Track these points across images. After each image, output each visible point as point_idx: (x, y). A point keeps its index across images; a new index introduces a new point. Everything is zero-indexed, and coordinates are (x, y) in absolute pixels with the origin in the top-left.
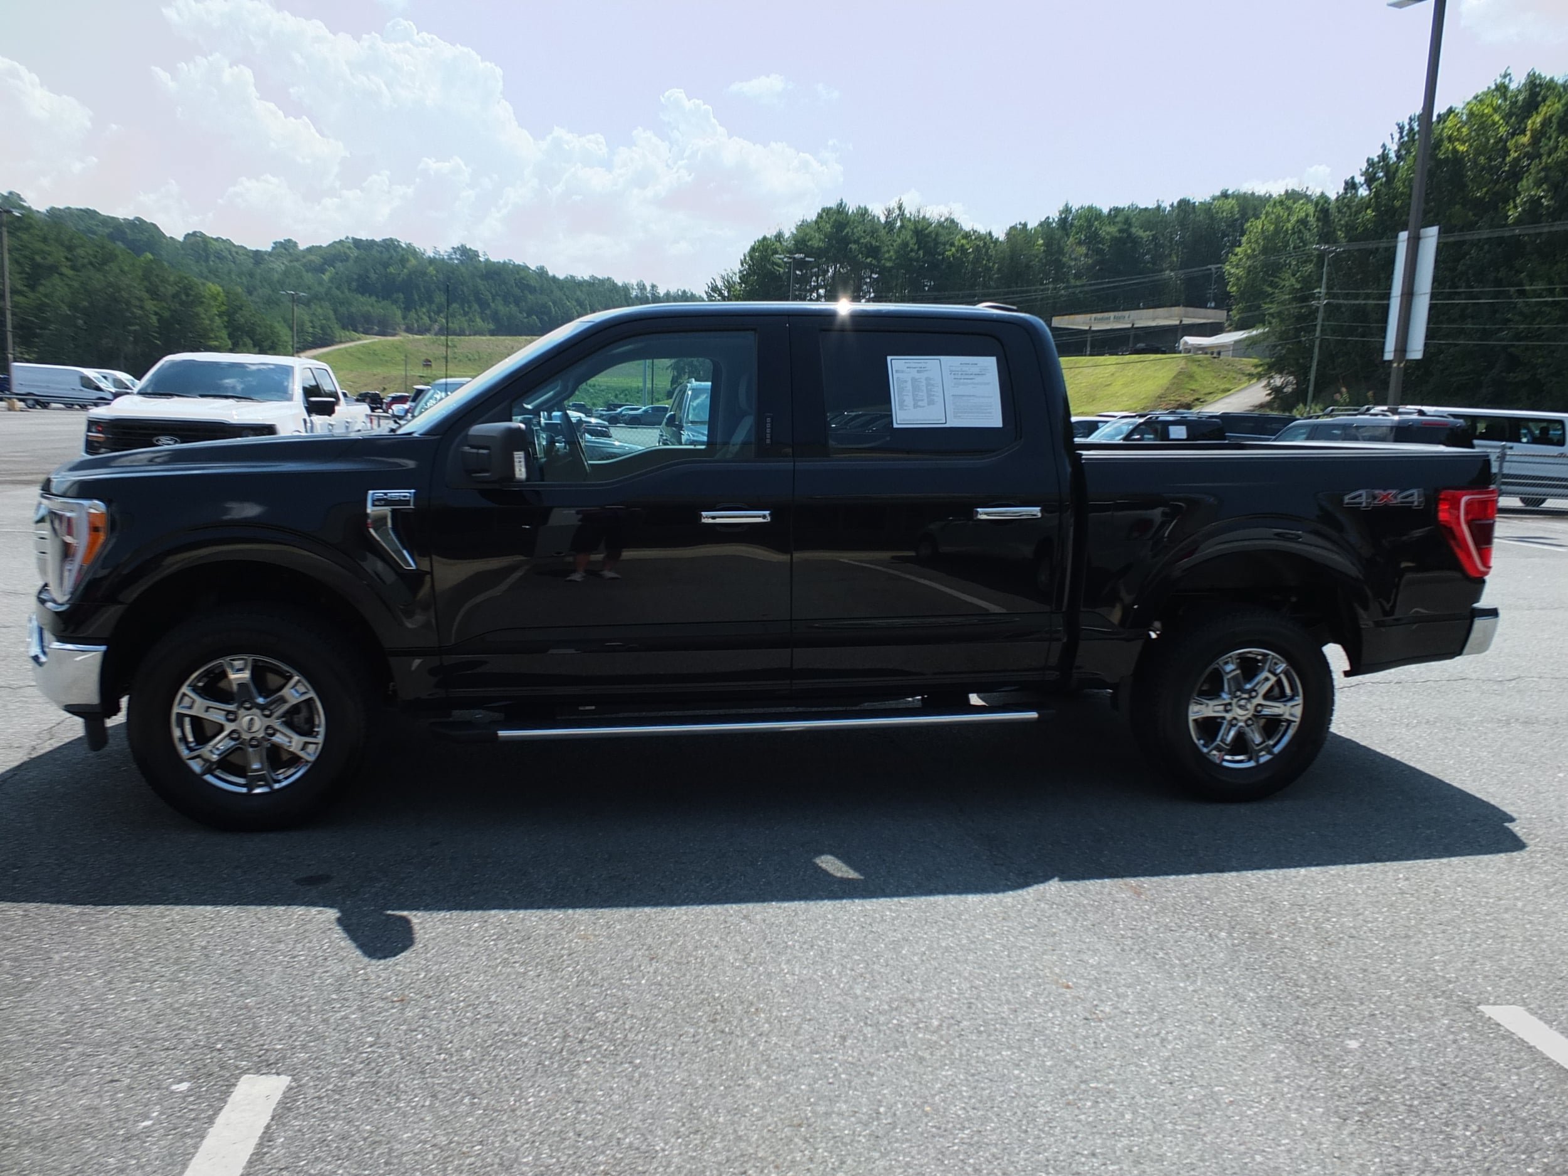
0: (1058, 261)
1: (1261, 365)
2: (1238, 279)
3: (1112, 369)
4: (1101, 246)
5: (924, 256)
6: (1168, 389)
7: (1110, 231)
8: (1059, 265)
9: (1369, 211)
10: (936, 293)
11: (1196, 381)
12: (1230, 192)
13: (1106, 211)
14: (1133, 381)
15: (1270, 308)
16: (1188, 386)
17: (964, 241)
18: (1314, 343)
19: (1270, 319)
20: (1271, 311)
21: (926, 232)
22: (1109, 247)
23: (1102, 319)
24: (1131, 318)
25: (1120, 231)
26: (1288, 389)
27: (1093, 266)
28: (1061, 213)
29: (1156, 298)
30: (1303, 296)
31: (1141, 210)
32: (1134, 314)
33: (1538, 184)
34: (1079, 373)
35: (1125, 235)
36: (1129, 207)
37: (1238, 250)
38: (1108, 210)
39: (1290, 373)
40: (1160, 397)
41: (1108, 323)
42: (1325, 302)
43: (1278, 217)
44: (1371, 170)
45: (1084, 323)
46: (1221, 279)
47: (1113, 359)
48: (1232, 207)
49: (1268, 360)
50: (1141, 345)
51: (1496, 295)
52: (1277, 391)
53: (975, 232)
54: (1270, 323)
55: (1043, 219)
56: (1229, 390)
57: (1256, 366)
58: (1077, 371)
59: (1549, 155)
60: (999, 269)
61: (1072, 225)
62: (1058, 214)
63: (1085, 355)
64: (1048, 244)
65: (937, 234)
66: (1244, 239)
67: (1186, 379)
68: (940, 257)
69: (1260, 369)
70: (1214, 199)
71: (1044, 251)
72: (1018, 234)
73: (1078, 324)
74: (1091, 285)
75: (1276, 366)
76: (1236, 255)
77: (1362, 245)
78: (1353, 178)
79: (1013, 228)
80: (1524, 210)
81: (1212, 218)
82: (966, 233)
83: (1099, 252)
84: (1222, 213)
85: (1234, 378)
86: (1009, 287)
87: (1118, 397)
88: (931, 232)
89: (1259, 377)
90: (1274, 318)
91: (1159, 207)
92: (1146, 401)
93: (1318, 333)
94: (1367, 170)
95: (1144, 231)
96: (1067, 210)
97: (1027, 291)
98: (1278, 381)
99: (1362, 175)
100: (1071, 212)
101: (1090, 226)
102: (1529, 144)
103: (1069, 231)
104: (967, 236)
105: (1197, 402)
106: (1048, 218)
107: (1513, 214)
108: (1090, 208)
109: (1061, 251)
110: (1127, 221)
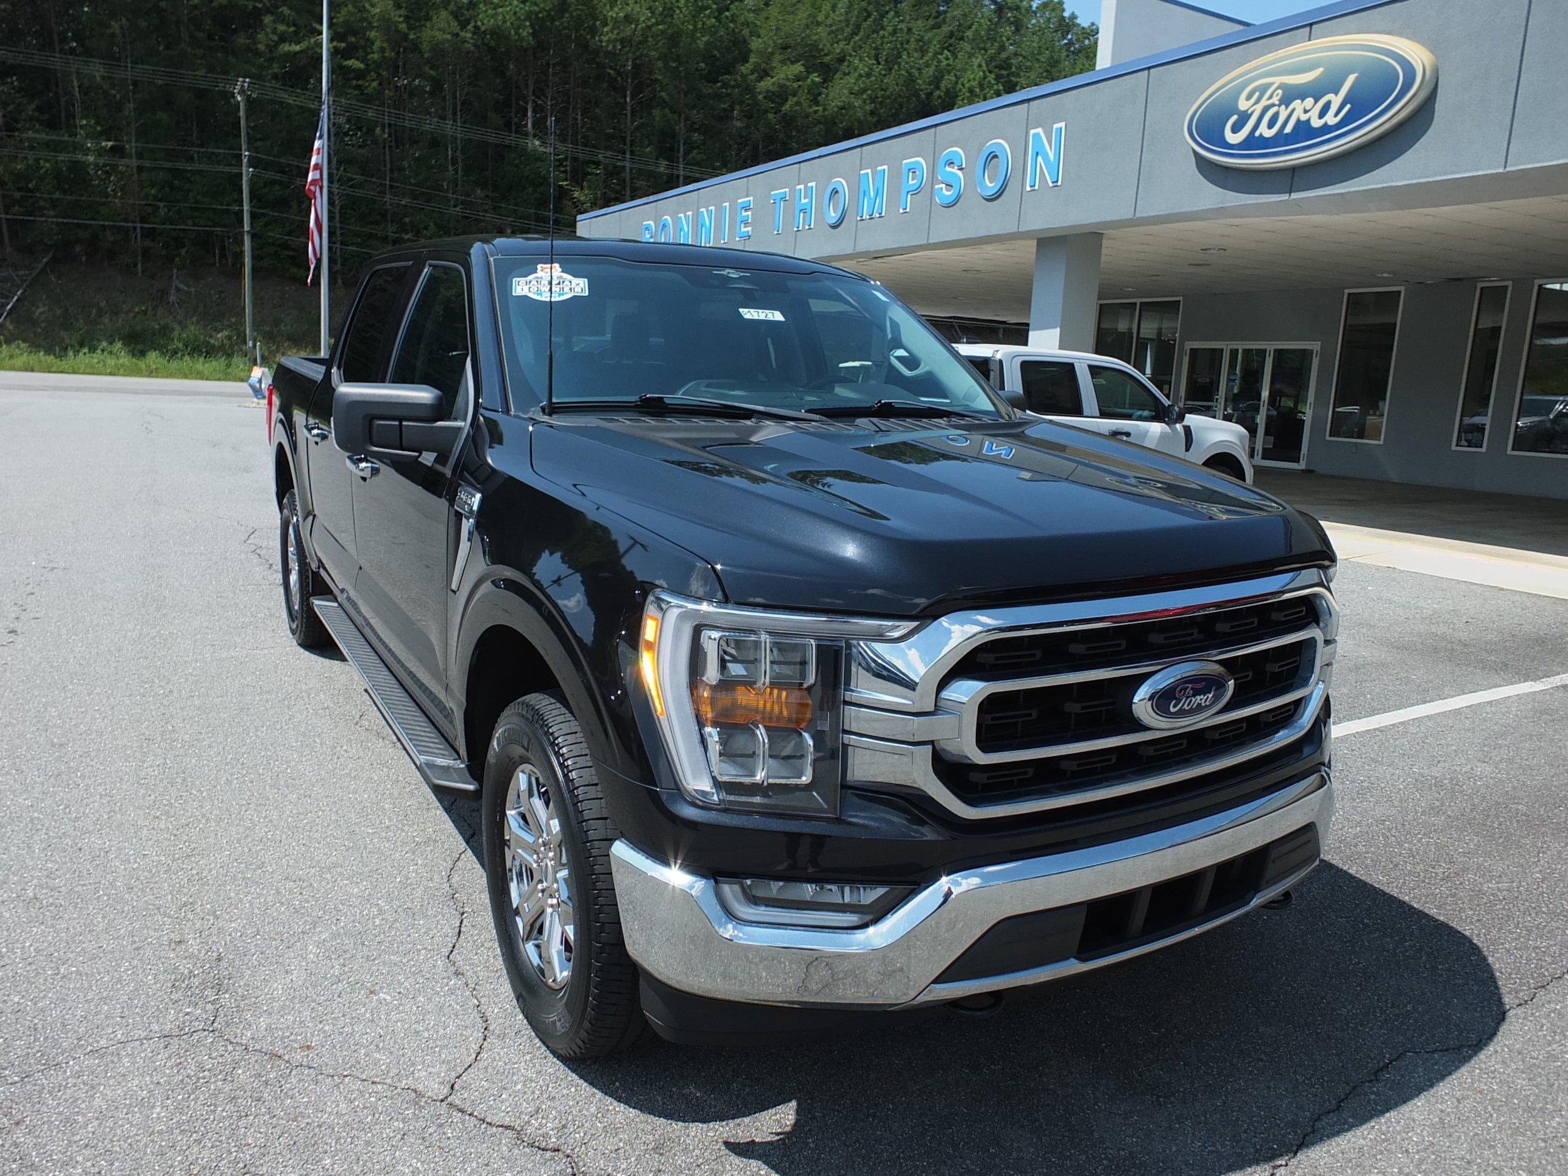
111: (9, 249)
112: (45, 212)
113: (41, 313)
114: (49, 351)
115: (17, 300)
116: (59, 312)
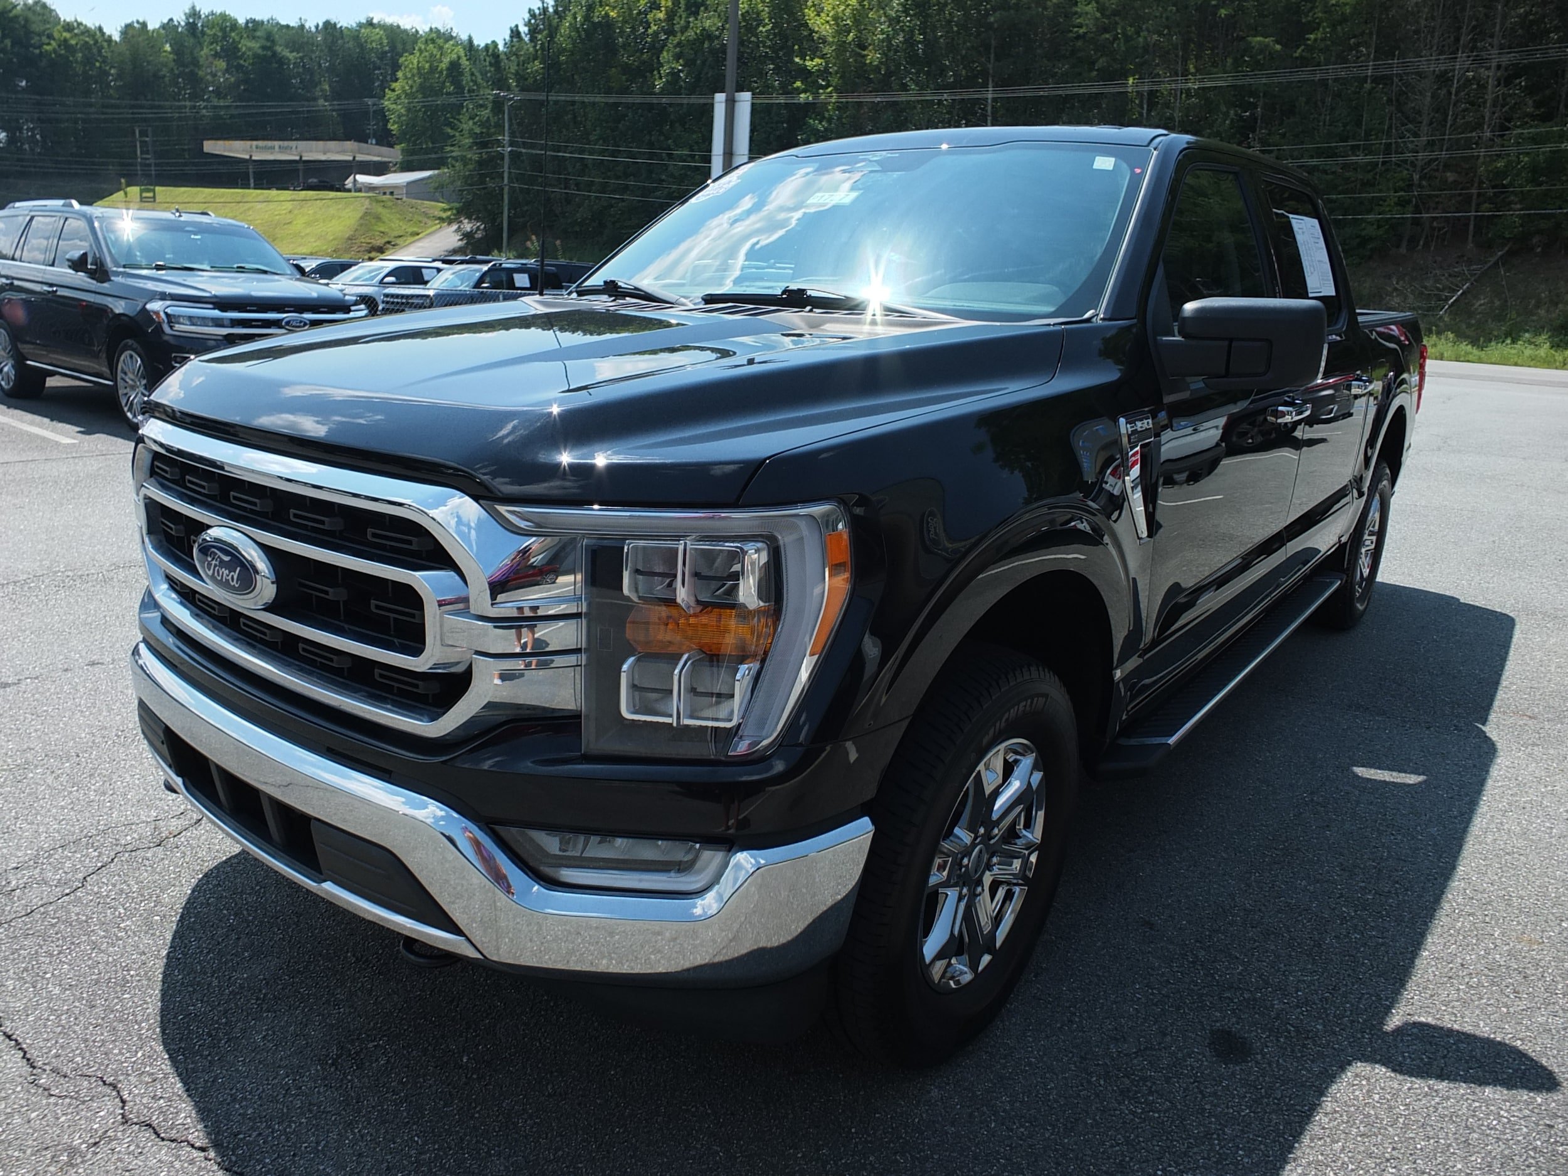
0: (193, 74)
1: (450, 209)
2: (399, 116)
3: (289, 205)
4: (242, 62)
5: (12, 46)
6: (356, 230)
7: (249, 46)
8: (194, 80)
9: (537, 63)
10: (38, 97)
11: (384, 222)
12: (375, 21)
13: (241, 21)
14: (317, 220)
15: (452, 151)
16: (376, 228)
17: (67, 35)
18: (503, 189)
19: (454, 162)
20: (454, 154)
21: (11, 15)
22: (253, 64)
23: (266, 148)
24: (299, 150)
25: (264, 48)
26: (479, 235)
27: (236, 85)
28: (188, 16)
29: (313, 129)
30: (482, 143)
31: (283, 26)
32: (302, 145)
33: (677, 57)
34: (249, 209)
35: (269, 53)
36: (268, 21)
37: (394, 85)
38: (244, 21)
39: (477, 219)
40: (349, 239)
41: (272, 153)
42: (509, 149)
43: (432, 55)
44: (533, 21)
45: (245, 151)
46: (382, 115)
47: (286, 194)
48: (381, 38)
49: (457, 205)
50: (313, 181)
51: (651, 156)
52: (467, 236)
53: (80, 24)
54: (453, 166)
55: (165, 21)
56: (418, 234)
57: (445, 210)
58: (247, 205)
59: (682, 33)
60: (119, 77)
61: (203, 33)
62: (184, 18)
63: (249, 188)
64: (178, 50)
65: (27, 20)
66: (400, 74)
67: (373, 221)
68: (37, 51)
69: (449, 213)
70: (360, 25)
71: (174, 60)
72: (134, 32)
73: (237, 151)
74: (237, 107)
75: (465, 211)
76: (393, 90)
77: (533, 96)
78: (517, 26)
79: (129, 27)
80: (667, 81)
81: (361, 46)
82: (68, 24)
83: (239, 67)
84: (371, 44)
85: (420, 222)
86: (137, 99)
87: (302, 237)
88: (16, 17)
89: (450, 222)
90: (457, 161)
91: (302, 27)
92: (336, 242)
93: (506, 181)
94: (530, 20)
95: (291, 52)
96: (194, 13)
97: (159, 107)
98: (468, 226)
99: (526, 25)
100: (200, 17)
101: (225, 37)
102: (665, 20)
103: (202, 40)
104: (68, 27)
105: (388, 246)
106: (171, 20)
107: (659, 85)
108: (224, 17)
109: (195, 62)
110: (269, 37)
111: (1470, 245)
112: (1513, 206)
113: (1481, 305)
114: (1474, 342)
115: (1462, 294)
116: (1497, 303)
